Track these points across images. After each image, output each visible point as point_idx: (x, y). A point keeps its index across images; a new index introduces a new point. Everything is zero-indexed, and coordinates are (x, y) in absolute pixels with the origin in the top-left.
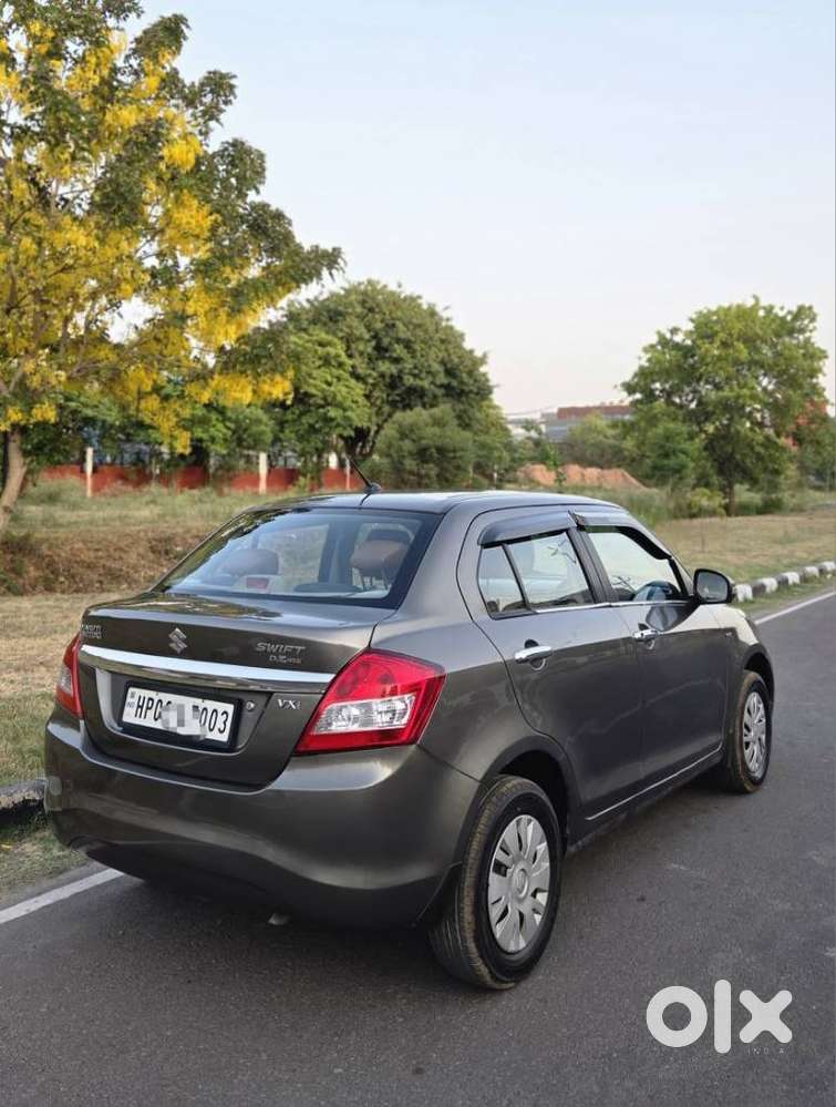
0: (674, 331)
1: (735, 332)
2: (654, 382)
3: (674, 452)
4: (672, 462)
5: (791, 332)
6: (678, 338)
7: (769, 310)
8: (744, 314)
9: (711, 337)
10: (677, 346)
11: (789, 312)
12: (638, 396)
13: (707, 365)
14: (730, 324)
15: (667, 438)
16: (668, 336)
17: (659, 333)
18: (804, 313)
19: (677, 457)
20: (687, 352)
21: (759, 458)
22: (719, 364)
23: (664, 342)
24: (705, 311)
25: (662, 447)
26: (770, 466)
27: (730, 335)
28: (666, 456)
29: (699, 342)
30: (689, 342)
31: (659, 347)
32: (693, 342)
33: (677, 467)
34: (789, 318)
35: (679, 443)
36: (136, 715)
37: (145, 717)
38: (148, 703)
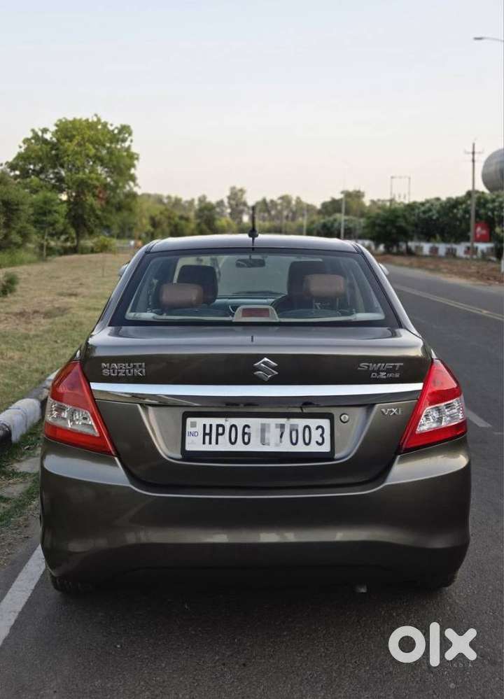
0: (45, 131)
1: (86, 136)
2: (30, 164)
3: (50, 212)
4: (49, 218)
5: (117, 141)
6: (48, 136)
7: (105, 125)
8: (91, 126)
9: (71, 139)
10: (45, 141)
11: (117, 128)
12: (17, 173)
13: (68, 156)
14: (83, 131)
15: (45, 203)
16: (40, 134)
17: (33, 131)
18: (125, 129)
19: (53, 215)
20: (54, 146)
21: (98, 217)
22: (76, 156)
23: (36, 137)
24: (64, 120)
25: (41, 208)
26: (105, 223)
27: (83, 138)
28: (44, 214)
29: (63, 141)
30: (54, 139)
31: (33, 141)
32: (58, 140)
33: (52, 222)
34: (116, 131)
35: (53, 206)
36: (204, 443)
37: (217, 443)
38: (217, 430)
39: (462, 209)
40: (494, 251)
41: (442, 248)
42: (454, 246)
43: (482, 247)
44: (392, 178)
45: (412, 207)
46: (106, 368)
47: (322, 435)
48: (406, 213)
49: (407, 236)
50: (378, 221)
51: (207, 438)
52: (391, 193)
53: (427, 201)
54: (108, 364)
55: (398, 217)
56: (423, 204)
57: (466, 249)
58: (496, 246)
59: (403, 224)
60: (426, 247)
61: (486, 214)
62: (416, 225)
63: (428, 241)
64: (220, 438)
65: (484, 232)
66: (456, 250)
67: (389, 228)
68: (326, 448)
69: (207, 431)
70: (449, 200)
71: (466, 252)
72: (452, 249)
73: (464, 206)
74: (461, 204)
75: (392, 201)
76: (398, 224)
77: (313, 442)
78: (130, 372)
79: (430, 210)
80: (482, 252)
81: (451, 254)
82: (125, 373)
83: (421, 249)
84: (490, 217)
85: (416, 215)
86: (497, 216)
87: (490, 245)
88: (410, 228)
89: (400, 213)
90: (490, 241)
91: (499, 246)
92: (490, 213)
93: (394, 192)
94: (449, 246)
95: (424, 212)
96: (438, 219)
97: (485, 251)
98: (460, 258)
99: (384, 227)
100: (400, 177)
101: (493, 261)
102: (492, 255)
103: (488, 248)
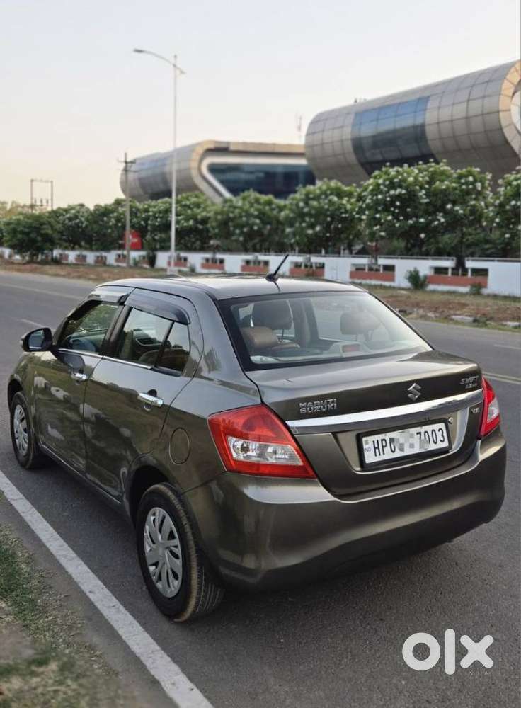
36: (376, 455)
37: (384, 453)
38: (382, 443)
39: (114, 217)
40: (146, 259)
41: (91, 257)
42: (104, 254)
43: (135, 255)
44: (32, 181)
45: (56, 214)
46: (304, 407)
47: (442, 435)
48: (52, 220)
49: (53, 244)
50: (20, 228)
51: (377, 450)
52: (32, 198)
53: (72, 208)
54: (305, 404)
55: (42, 224)
56: (66, 211)
57: (117, 257)
58: (148, 255)
59: (50, 232)
60: (72, 255)
61: (139, 223)
62: (61, 233)
63: (73, 249)
64: (385, 449)
65: (136, 240)
66: (106, 258)
67: (33, 235)
68: (446, 444)
69: (376, 446)
70: (97, 207)
71: (117, 260)
72: (102, 257)
73: (115, 214)
74: (113, 212)
75: (32, 206)
76: (43, 232)
77: (439, 441)
78: (324, 407)
79: (76, 217)
80: (135, 260)
81: (101, 262)
82: (320, 409)
83: (67, 257)
84: (142, 225)
85: (61, 222)
86: (151, 225)
87: (143, 253)
88: (56, 236)
89: (45, 220)
90: (142, 248)
91: (151, 255)
92: (142, 223)
93: (34, 196)
94: (98, 254)
95: (70, 219)
96: (86, 227)
97: (137, 259)
98: (110, 266)
99: (28, 234)
100: (41, 181)
101: (146, 269)
102: (144, 263)
103: (140, 256)
